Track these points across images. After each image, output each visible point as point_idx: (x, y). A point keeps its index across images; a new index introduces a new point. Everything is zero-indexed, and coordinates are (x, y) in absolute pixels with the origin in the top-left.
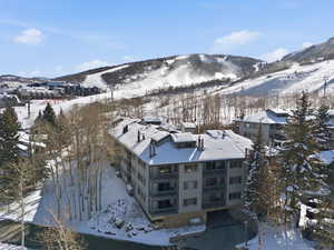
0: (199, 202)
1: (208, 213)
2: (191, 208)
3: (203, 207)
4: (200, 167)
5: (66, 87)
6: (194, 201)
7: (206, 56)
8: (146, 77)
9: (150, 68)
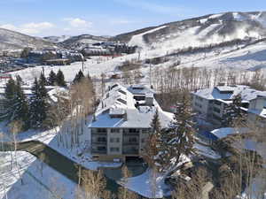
0: (121, 149)
1: (127, 157)
2: (115, 153)
3: (123, 153)
4: (121, 131)
5: (116, 46)
6: (118, 149)
7: (240, 13)
8: (177, 36)
9: (183, 27)
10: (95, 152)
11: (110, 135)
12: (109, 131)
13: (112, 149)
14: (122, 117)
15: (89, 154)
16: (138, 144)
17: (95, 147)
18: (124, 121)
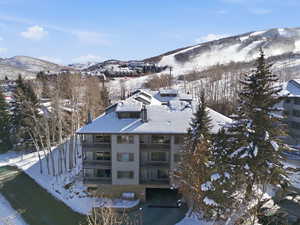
0: (136, 175)
1: (147, 189)
3: (141, 182)
4: (137, 139)
5: (144, 67)
6: (131, 175)
9: (221, 46)
10: (91, 181)
11: (116, 148)
12: (114, 139)
13: (120, 175)
14: (139, 115)
15: (81, 184)
16: (168, 165)
17: (91, 171)
18: (142, 122)
